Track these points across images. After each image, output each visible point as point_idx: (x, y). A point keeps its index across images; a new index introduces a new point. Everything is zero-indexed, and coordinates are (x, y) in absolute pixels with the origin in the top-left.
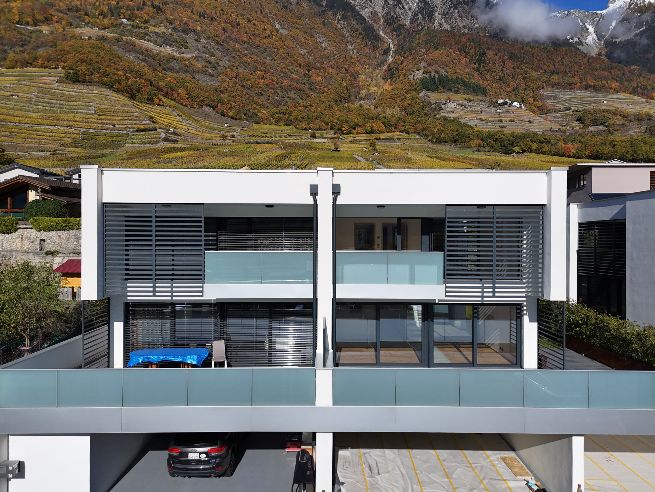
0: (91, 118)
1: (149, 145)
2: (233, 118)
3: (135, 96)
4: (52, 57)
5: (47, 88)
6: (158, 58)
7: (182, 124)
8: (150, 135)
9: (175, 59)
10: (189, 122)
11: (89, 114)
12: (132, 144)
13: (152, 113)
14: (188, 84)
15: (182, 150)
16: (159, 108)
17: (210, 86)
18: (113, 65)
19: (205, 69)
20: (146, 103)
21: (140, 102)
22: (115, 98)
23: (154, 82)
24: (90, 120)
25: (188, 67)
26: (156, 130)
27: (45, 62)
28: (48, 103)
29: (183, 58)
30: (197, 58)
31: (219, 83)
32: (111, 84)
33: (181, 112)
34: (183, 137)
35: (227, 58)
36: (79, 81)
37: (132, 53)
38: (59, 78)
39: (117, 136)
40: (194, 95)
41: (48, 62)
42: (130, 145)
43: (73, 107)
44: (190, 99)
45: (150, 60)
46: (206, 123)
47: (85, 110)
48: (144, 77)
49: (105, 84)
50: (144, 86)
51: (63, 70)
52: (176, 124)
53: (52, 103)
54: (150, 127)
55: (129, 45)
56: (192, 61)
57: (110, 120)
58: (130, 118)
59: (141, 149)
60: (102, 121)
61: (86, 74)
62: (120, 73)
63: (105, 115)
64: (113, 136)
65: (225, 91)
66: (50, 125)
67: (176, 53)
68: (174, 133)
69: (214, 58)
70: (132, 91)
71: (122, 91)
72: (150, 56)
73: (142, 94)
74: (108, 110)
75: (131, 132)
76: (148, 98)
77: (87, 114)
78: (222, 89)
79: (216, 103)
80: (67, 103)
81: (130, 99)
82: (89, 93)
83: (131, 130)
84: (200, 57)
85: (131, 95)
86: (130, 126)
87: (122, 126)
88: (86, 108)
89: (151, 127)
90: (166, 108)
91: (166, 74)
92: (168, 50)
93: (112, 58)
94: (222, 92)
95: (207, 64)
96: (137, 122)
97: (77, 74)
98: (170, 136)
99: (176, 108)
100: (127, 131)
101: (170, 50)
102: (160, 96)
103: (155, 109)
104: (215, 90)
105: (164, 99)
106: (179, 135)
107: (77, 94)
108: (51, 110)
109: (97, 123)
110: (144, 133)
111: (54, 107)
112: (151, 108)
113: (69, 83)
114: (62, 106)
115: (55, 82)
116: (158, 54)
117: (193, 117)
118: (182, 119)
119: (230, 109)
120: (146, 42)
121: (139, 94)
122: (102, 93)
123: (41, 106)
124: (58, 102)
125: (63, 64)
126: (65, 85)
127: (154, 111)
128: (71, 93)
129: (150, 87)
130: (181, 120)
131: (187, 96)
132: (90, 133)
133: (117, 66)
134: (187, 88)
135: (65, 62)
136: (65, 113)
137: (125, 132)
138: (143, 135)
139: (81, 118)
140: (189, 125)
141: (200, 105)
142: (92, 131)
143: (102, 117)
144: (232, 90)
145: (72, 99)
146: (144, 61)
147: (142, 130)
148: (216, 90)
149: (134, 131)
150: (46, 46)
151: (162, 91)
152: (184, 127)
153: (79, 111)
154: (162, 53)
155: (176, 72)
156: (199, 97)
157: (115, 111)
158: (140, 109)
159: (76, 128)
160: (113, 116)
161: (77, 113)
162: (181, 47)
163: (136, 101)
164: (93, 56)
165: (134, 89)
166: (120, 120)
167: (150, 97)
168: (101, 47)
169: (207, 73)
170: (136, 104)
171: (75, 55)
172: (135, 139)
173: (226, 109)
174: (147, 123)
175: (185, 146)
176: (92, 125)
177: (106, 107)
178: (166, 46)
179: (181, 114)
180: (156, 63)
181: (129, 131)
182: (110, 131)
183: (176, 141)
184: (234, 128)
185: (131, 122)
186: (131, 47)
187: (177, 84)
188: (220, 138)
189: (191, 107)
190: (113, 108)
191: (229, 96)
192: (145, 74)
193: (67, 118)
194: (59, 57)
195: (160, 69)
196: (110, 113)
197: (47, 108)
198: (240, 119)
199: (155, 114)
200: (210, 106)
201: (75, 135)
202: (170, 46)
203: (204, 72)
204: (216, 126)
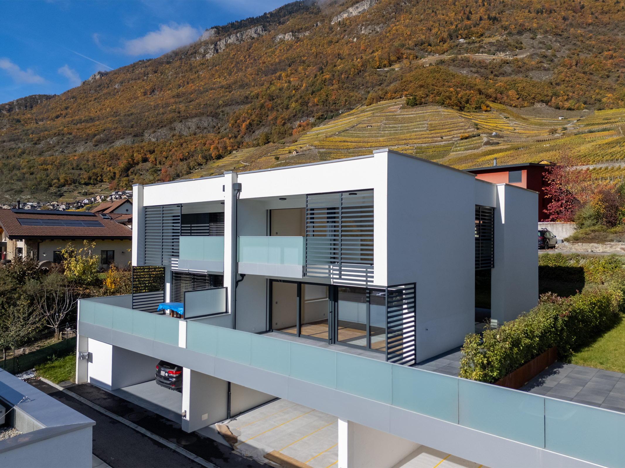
0: (423, 134)
1: (471, 151)
2: (570, 109)
3: (464, 107)
4: (398, 89)
5: (393, 116)
6: (490, 66)
7: (509, 125)
8: (473, 141)
9: (508, 63)
10: (517, 122)
11: (422, 131)
12: (457, 151)
13: (479, 120)
14: (519, 85)
15: (501, 151)
16: (487, 114)
17: (545, 81)
18: (446, 83)
19: (540, 65)
20: (474, 112)
21: (469, 112)
22: (445, 113)
23: (483, 91)
24: (423, 136)
25: (520, 67)
26: (479, 135)
27: (393, 95)
28: (392, 127)
29: (517, 60)
30: (531, 56)
31: (555, 76)
32: (442, 101)
33: (509, 113)
34: (506, 139)
35: (567, 47)
36: (417, 104)
37: (465, 69)
38: (401, 106)
39: (444, 146)
40: (525, 94)
41: (395, 93)
42: (454, 153)
43: (410, 127)
44: (520, 99)
45: (482, 70)
46: (537, 120)
47: (419, 128)
48: (474, 88)
49: (437, 102)
50: (473, 96)
51: (406, 98)
52: (502, 127)
53: (395, 127)
54: (473, 134)
55: (463, 62)
56: (526, 61)
57: (439, 133)
58: (456, 128)
59: (463, 155)
60: (433, 135)
61: (422, 97)
62: (452, 89)
63: (435, 130)
64: (441, 146)
65: (562, 83)
66: (392, 146)
67: (509, 57)
68: (497, 136)
69: (551, 51)
70: (461, 103)
71: (452, 105)
72: (483, 66)
73: (470, 104)
74: (439, 125)
75: (456, 141)
76: (476, 106)
77: (420, 131)
78: (558, 81)
79: (549, 98)
80: (406, 125)
81: (459, 110)
82: (424, 113)
83: (456, 139)
84: (535, 54)
85: (460, 107)
86: (455, 136)
87: (448, 137)
88: (421, 126)
89: (475, 133)
90: (493, 113)
91: (497, 80)
92: (501, 56)
93: (446, 78)
94: (558, 84)
95: (542, 60)
96: (462, 131)
97: (415, 99)
98: (492, 140)
99: (504, 111)
100: (452, 141)
101: (503, 55)
102: (488, 103)
103: (482, 116)
104: (550, 85)
105: (491, 105)
106: (502, 137)
107: (415, 115)
108: (394, 133)
109: (428, 138)
110: (467, 140)
111: (397, 130)
112: (478, 115)
113: (409, 108)
114: (402, 128)
115: (399, 109)
116: (490, 63)
117: (522, 116)
118: (509, 120)
119: (567, 100)
120: (480, 54)
121: (468, 104)
122: (435, 110)
123: (388, 131)
124: (400, 125)
125: (406, 92)
126: (406, 110)
127: (480, 118)
128: (410, 116)
129: (478, 96)
130: (508, 122)
131: (517, 96)
132: (422, 147)
133: (450, 84)
134: (518, 89)
135: (407, 91)
136: (404, 134)
137: (451, 142)
138: (466, 142)
139: (416, 135)
140: (516, 125)
141: (531, 103)
142: (423, 145)
143: (432, 132)
144: (571, 79)
145: (410, 120)
146: (477, 72)
147: (466, 138)
148: (552, 84)
149: (459, 140)
150: (396, 81)
151: (491, 97)
152: (510, 128)
153: (415, 130)
154: (495, 61)
155: (507, 76)
156: (531, 95)
157: (444, 124)
158: (466, 118)
159: (411, 145)
160: (442, 129)
161: (413, 131)
162: (515, 49)
163: (465, 112)
164: (430, 81)
165: (463, 101)
166: (448, 131)
167: (477, 105)
168: (438, 71)
169: (542, 68)
170: (464, 115)
171: (415, 83)
172: (459, 147)
173: (561, 101)
174: (471, 131)
175: (505, 147)
176: (424, 140)
177: (437, 122)
178: (500, 53)
179: (508, 115)
180: (488, 72)
181: (454, 140)
182: (438, 143)
183: (498, 143)
184: (569, 120)
185: (457, 132)
186: (466, 63)
187: (508, 87)
188: (548, 134)
189: (521, 107)
190: (443, 122)
191: (567, 87)
192: (475, 85)
193: (405, 138)
194: (403, 88)
195: (491, 76)
196: (439, 127)
197: (391, 132)
198: (578, 109)
199: (482, 120)
200: (542, 101)
201: (410, 151)
202: (504, 51)
203: (538, 68)
204: (548, 121)
